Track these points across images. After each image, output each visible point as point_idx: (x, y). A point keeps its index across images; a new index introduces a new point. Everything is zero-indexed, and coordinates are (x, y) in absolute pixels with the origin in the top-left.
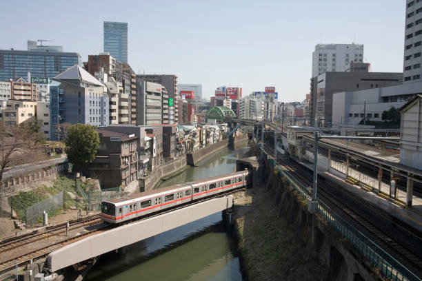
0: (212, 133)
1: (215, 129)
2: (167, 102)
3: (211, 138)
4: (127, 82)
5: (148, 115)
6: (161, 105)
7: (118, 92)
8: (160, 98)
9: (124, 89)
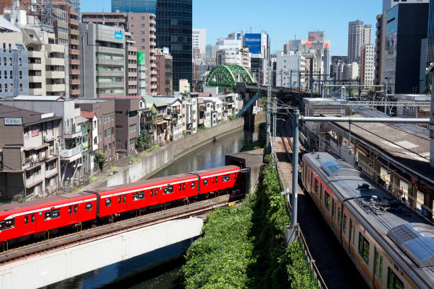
0: (209, 110)
1: (214, 103)
2: (134, 58)
3: (208, 118)
4: (63, 23)
5: (100, 80)
6: (124, 64)
7: (46, 42)
8: (122, 51)
9: (56, 36)
